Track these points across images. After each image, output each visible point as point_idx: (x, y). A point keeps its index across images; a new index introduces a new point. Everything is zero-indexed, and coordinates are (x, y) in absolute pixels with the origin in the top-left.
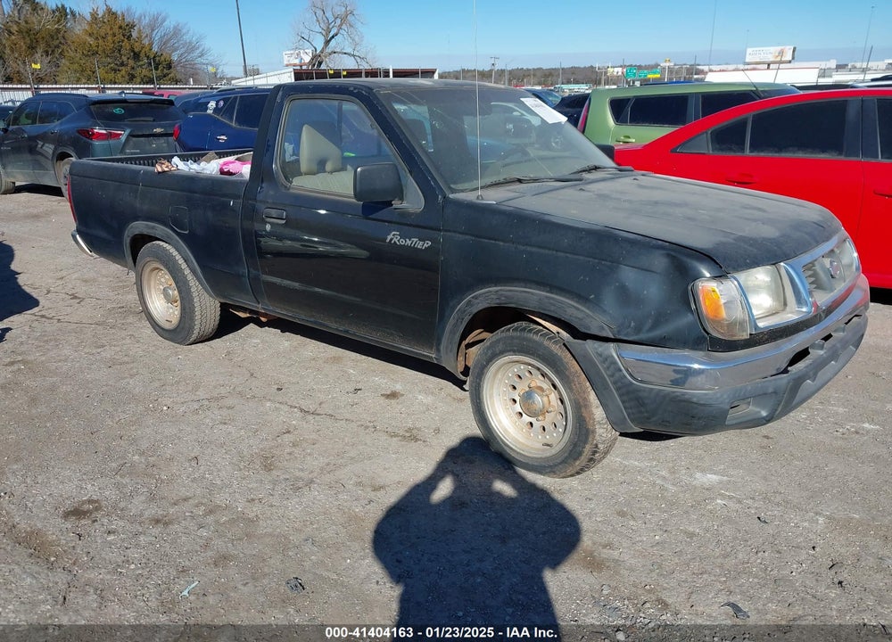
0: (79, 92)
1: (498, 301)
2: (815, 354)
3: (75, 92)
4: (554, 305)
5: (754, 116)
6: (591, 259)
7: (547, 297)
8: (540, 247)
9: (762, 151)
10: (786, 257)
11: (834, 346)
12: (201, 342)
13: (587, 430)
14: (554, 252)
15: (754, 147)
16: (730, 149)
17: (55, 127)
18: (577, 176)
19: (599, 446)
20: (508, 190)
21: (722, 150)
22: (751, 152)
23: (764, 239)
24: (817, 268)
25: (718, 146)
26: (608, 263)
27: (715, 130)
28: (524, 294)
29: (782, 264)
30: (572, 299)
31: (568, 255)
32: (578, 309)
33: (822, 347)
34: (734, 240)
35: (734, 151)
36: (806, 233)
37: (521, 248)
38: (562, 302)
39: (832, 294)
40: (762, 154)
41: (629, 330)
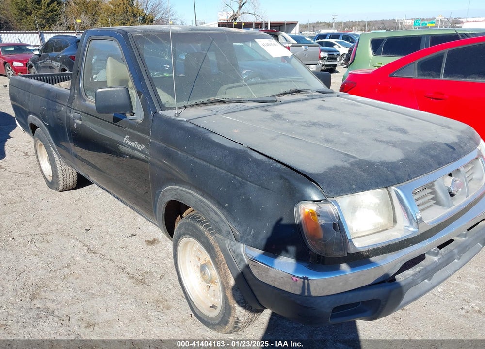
0: (73, 35)
1: (176, 197)
2: (430, 259)
3: (70, 35)
4: (203, 208)
5: (449, 52)
6: (230, 174)
7: (201, 201)
8: (200, 159)
9: (453, 76)
10: (398, 181)
11: (451, 251)
12: (69, 190)
13: (230, 306)
14: (208, 164)
15: (447, 73)
16: (430, 75)
17: (61, 54)
18: (274, 99)
19: (240, 319)
20: (207, 109)
21: (424, 75)
22: (445, 77)
23: (383, 164)
24: (437, 187)
25: (422, 73)
26: (240, 179)
27: (420, 62)
28: (189, 195)
29: (393, 187)
30: (214, 204)
31: (216, 168)
32: (216, 213)
33: (436, 254)
34: (352, 164)
35: (433, 77)
36: (432, 156)
37: (191, 158)
38: (209, 207)
39: (449, 210)
40: (452, 79)
41: (249, 237)
